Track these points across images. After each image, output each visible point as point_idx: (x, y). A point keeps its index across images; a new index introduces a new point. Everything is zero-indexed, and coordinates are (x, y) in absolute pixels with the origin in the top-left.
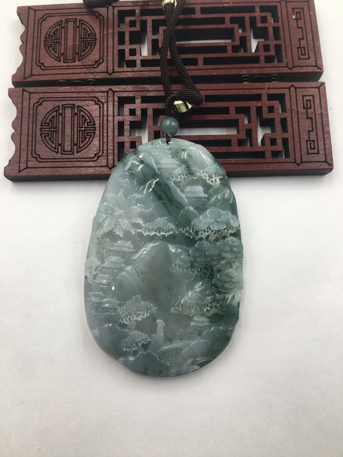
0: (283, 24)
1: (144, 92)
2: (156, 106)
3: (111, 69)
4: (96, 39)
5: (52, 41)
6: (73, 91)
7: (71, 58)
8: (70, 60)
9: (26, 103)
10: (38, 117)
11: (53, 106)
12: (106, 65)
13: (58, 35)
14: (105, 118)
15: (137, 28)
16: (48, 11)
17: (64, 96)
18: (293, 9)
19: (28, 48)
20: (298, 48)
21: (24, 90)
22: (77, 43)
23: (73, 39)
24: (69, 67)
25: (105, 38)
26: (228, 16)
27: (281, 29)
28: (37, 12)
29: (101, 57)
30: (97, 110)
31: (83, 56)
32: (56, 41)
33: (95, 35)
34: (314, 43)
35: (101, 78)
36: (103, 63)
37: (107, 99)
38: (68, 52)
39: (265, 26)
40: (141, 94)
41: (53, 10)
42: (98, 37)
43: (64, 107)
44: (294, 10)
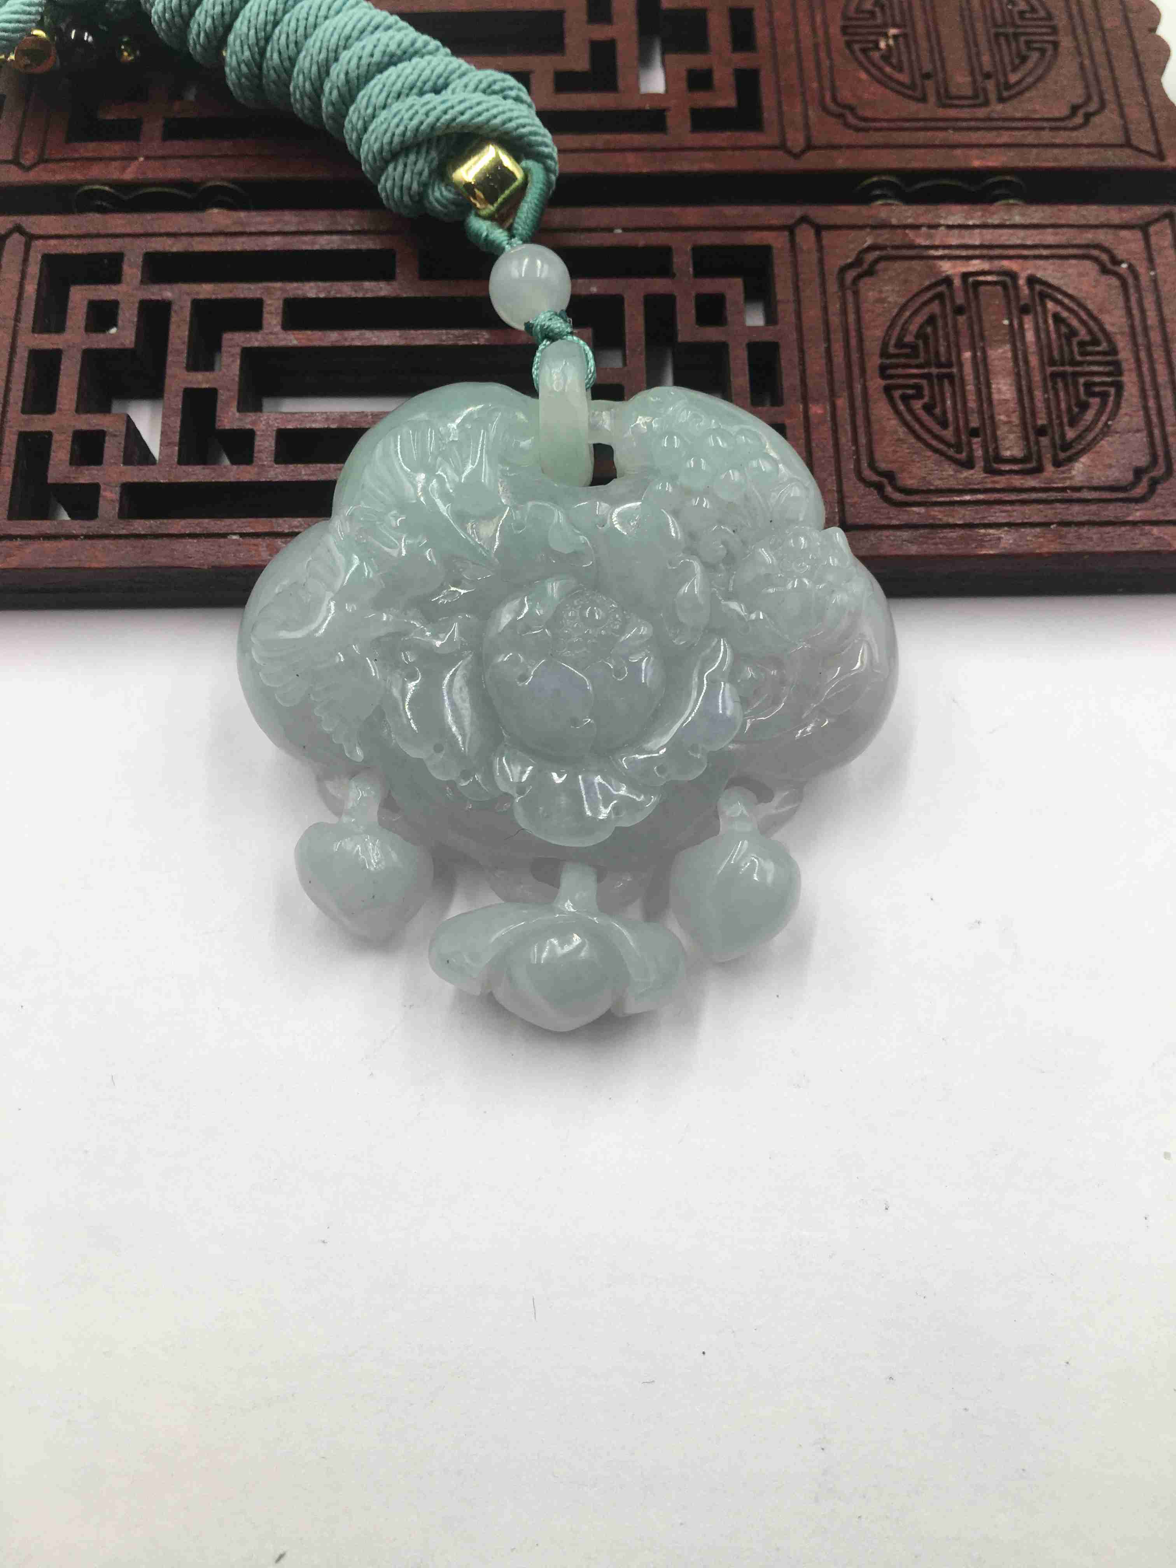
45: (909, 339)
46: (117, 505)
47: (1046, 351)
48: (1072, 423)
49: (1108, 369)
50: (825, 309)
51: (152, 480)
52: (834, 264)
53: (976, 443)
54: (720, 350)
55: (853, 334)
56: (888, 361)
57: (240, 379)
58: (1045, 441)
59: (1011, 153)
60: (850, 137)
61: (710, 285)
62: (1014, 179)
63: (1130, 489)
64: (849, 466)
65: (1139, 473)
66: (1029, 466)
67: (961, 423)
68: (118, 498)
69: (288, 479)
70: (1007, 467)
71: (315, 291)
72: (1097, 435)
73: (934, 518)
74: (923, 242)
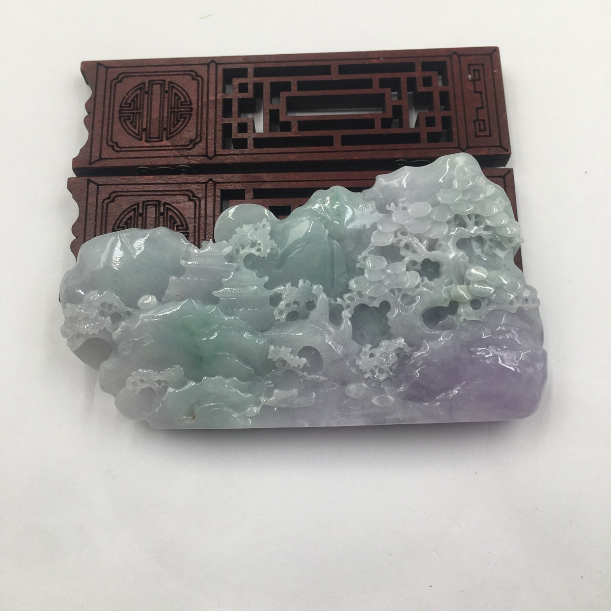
0: (454, 86)
1: (258, 183)
2: (273, 203)
3: (211, 150)
4: (192, 109)
5: (131, 111)
6: (159, 182)
7: (157, 136)
8: (155, 138)
9: (92, 200)
10: (108, 218)
11: (131, 202)
12: (205, 145)
13: (139, 103)
14: (203, 219)
15: (250, 94)
16: (125, 69)
17: (146, 189)
18: (469, 65)
19: (95, 121)
20: (474, 121)
21: (89, 181)
22: (165, 115)
23: (159, 109)
24: (154, 149)
25: (205, 108)
26: (376, 77)
27: (451, 94)
28: (110, 70)
29: (199, 135)
30: (192, 208)
31: (173, 132)
32: (135, 111)
33: (191, 104)
34: (497, 114)
35: (198, 163)
36: (201, 143)
37: (206, 194)
38: (152, 126)
39: (430, 91)
40: (253, 187)
41: (132, 67)
42: (194, 106)
43: (146, 204)
44: (471, 67)
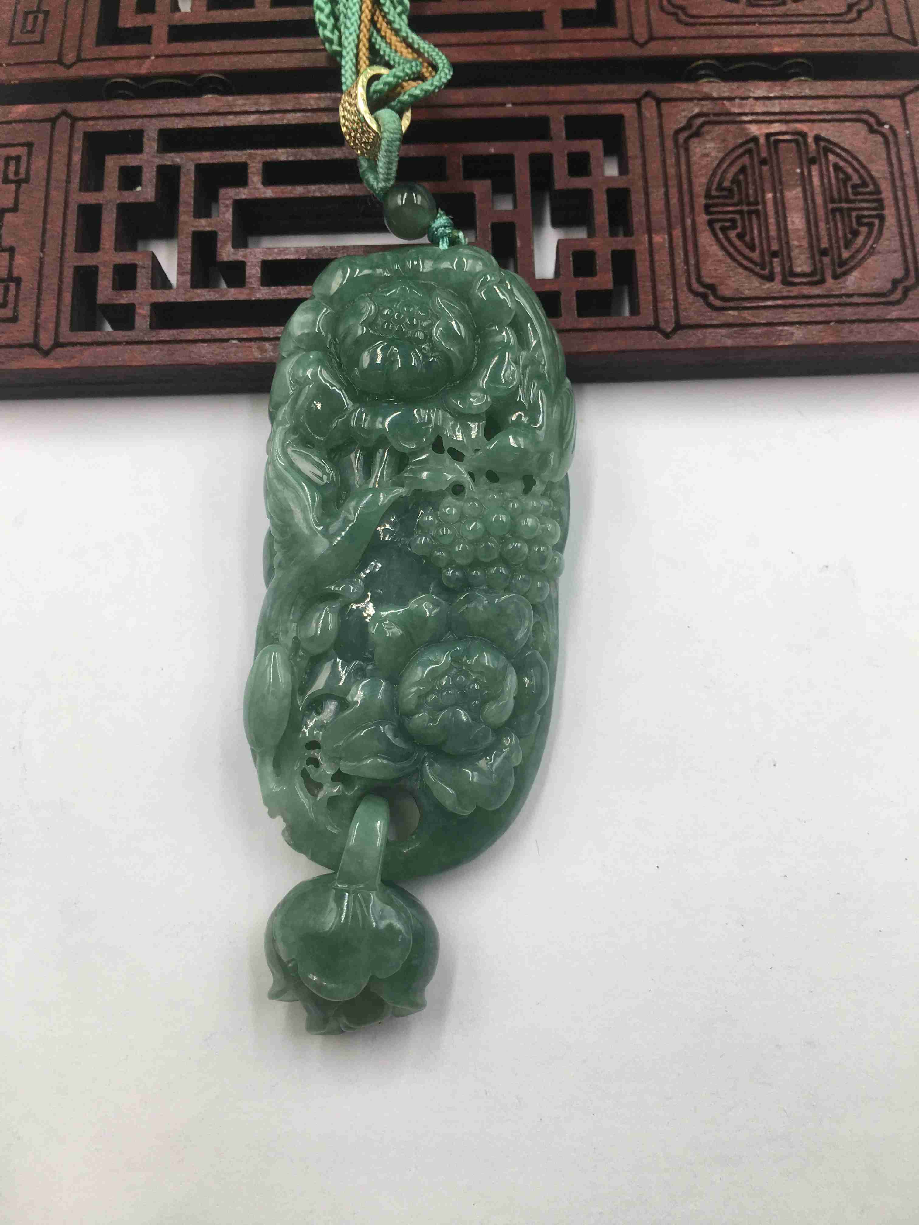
45: (727, 184)
46: (148, 319)
47: (828, 193)
48: (847, 247)
49: (874, 205)
50: (664, 162)
51: (173, 300)
52: (671, 127)
53: (776, 262)
54: (587, 194)
55: (685, 181)
56: (711, 202)
57: (233, 222)
58: (826, 260)
59: (803, 41)
60: (682, 30)
61: (578, 146)
62: (805, 61)
63: (889, 295)
64: (682, 280)
65: (895, 283)
66: (815, 279)
67: (765, 247)
68: (149, 314)
69: (271, 297)
70: (797, 280)
71: (285, 156)
72: (866, 255)
73: (745, 318)
74: (737, 111)
